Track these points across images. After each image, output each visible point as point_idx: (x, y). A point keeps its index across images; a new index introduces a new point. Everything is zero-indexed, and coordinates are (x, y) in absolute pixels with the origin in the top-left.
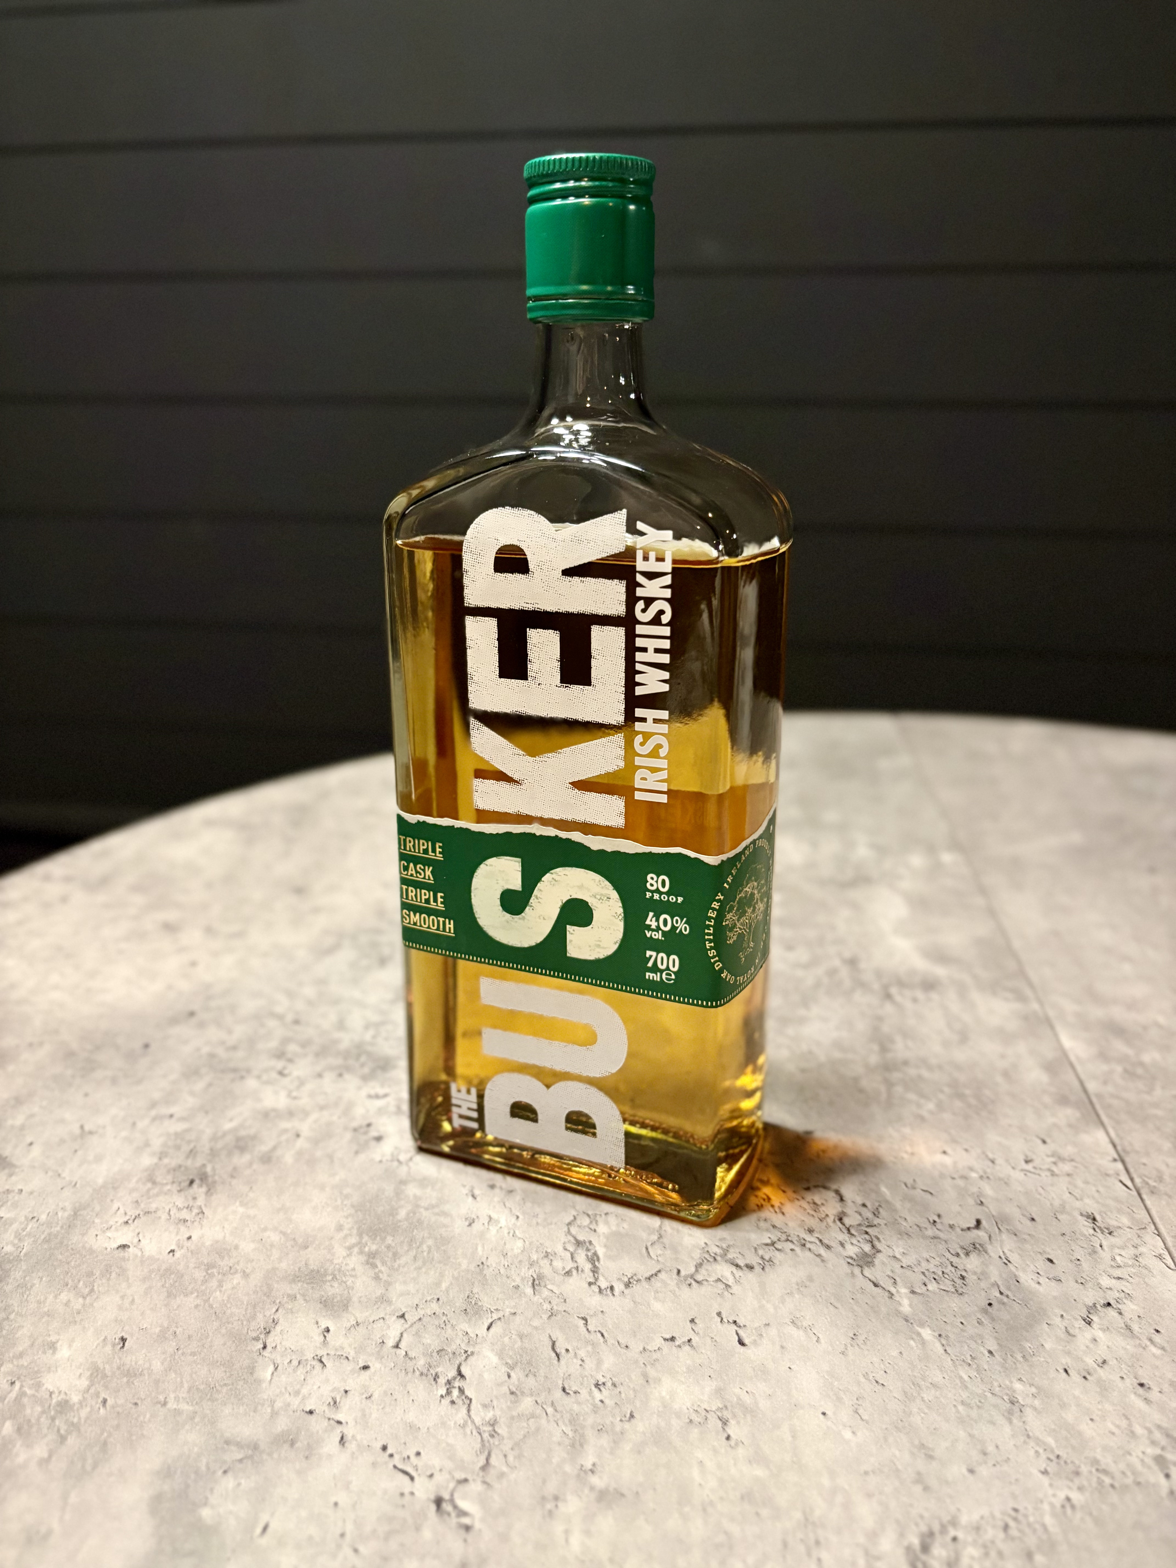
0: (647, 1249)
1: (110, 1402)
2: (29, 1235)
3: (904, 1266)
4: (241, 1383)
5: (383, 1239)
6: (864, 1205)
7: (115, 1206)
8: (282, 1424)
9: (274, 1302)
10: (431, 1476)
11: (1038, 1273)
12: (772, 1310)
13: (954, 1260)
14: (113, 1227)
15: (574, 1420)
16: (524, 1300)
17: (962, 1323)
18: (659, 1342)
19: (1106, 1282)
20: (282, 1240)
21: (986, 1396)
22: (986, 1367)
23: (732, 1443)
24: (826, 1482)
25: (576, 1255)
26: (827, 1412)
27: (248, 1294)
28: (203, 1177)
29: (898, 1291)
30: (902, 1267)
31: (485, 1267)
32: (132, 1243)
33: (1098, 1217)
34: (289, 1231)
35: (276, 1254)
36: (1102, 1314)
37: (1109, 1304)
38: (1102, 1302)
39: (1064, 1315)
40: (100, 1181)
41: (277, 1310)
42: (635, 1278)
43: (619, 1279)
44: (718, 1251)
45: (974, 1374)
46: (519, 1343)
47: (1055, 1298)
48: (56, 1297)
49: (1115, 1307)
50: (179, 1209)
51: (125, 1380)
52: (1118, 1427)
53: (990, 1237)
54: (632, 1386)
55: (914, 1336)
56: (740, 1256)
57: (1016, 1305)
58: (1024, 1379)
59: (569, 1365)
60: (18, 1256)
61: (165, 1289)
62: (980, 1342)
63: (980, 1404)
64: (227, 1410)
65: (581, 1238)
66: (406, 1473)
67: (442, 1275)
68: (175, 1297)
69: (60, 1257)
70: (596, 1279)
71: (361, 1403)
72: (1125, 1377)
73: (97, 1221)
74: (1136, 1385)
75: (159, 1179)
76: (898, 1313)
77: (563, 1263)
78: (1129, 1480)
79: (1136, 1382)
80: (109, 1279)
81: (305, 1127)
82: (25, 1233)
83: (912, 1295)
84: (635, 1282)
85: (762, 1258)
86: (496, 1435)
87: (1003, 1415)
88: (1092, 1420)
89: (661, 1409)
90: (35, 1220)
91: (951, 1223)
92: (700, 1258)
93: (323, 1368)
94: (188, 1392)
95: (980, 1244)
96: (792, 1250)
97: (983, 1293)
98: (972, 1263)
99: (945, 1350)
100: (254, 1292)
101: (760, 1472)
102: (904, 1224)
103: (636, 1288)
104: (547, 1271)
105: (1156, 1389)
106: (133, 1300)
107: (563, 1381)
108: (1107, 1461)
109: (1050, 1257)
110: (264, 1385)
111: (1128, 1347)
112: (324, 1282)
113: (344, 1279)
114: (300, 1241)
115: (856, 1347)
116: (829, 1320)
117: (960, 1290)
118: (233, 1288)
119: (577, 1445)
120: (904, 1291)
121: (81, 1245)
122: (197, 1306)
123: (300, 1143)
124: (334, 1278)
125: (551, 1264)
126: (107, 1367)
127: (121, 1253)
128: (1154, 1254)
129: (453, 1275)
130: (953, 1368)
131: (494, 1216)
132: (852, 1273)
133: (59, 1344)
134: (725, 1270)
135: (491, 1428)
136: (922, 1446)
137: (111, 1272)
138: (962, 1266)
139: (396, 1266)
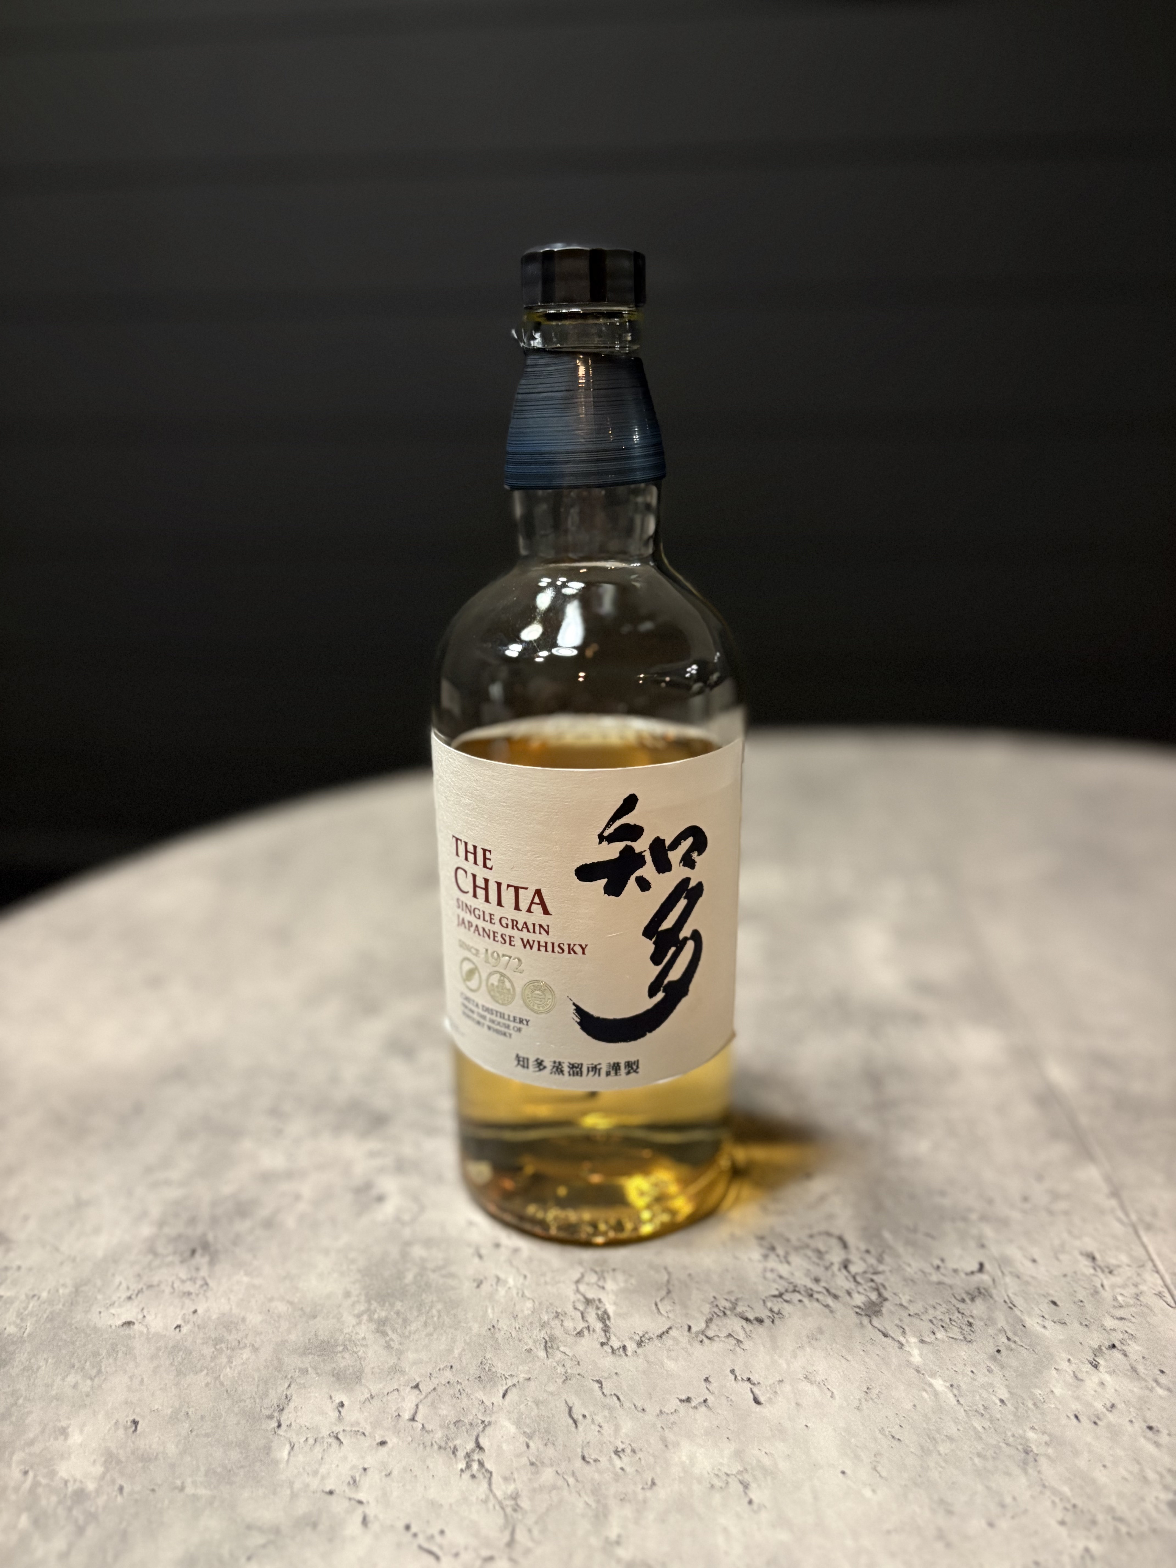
0: (656, 1305)
1: (126, 1490)
2: (31, 1314)
3: (911, 1314)
4: (258, 1464)
5: (392, 1305)
6: (868, 1252)
7: (118, 1279)
8: (303, 1507)
9: (286, 1377)
10: (457, 1555)
11: (1043, 1317)
12: (784, 1366)
13: (961, 1306)
14: (116, 1304)
15: (596, 1491)
16: (538, 1364)
17: (972, 1372)
18: (674, 1403)
19: (1109, 1323)
20: (290, 1310)
21: (1000, 1447)
22: (998, 1416)
23: (755, 1507)
24: (849, 1542)
25: (586, 1315)
26: (847, 1471)
27: (258, 1370)
28: (206, 1246)
29: (907, 1341)
30: (910, 1315)
31: (497, 1330)
32: (137, 1320)
33: (1098, 1256)
34: (296, 1300)
35: (284, 1325)
36: (1107, 1357)
37: (1114, 1346)
38: (1107, 1344)
39: (1071, 1359)
40: (100, 1254)
41: (289, 1386)
42: (647, 1336)
43: (631, 1338)
44: (728, 1305)
45: (987, 1424)
46: (535, 1412)
47: (1061, 1341)
48: (63, 1380)
49: (1120, 1348)
50: (183, 1281)
51: (140, 1465)
52: (1131, 1473)
53: (994, 1280)
54: (651, 1451)
55: (926, 1387)
56: (748, 1309)
57: (1024, 1351)
58: (1036, 1428)
59: (587, 1432)
60: (22, 1337)
61: (174, 1368)
62: (991, 1390)
63: (994, 1455)
64: (246, 1494)
65: (590, 1296)
66: (430, 1553)
67: (453, 1340)
68: (185, 1375)
69: (64, 1337)
70: (608, 1339)
71: (381, 1480)
72: (1133, 1420)
73: (100, 1297)
74: (1145, 1427)
75: (161, 1249)
76: (909, 1363)
77: (574, 1323)
78: (1145, 1528)
79: (1144, 1426)
80: (116, 1359)
81: (307, 1189)
82: (26, 1312)
83: (921, 1345)
84: (647, 1341)
85: (771, 1310)
86: (518, 1509)
87: (1019, 1466)
88: (1104, 1466)
89: (682, 1475)
90: (36, 1298)
91: (955, 1266)
92: (710, 1312)
93: (339, 1446)
94: (206, 1475)
95: (984, 1289)
96: (800, 1301)
97: (991, 1340)
98: (978, 1308)
99: (958, 1401)
100: (264, 1367)
101: (784, 1536)
102: (908, 1269)
103: (649, 1347)
104: (558, 1332)
105: (1165, 1432)
106: (142, 1380)
107: (583, 1449)
108: (1122, 1509)
109: (1055, 1299)
110: (282, 1466)
111: (1135, 1389)
112: (336, 1353)
113: (355, 1349)
114: (308, 1310)
115: (871, 1402)
116: (842, 1373)
117: (969, 1338)
118: (243, 1364)
119: (601, 1516)
120: (913, 1340)
121: (85, 1323)
122: (207, 1385)
123: (302, 1207)
124: (346, 1348)
125: (562, 1325)
126: (121, 1452)
127: (127, 1331)
128: (1154, 1292)
129: (465, 1340)
130: (966, 1419)
131: (502, 1276)
132: (861, 1323)
133: (70, 1430)
134: (735, 1325)
135: (513, 1502)
136: (942, 1501)
137: (117, 1352)
138: (968, 1312)
139: (407, 1333)
